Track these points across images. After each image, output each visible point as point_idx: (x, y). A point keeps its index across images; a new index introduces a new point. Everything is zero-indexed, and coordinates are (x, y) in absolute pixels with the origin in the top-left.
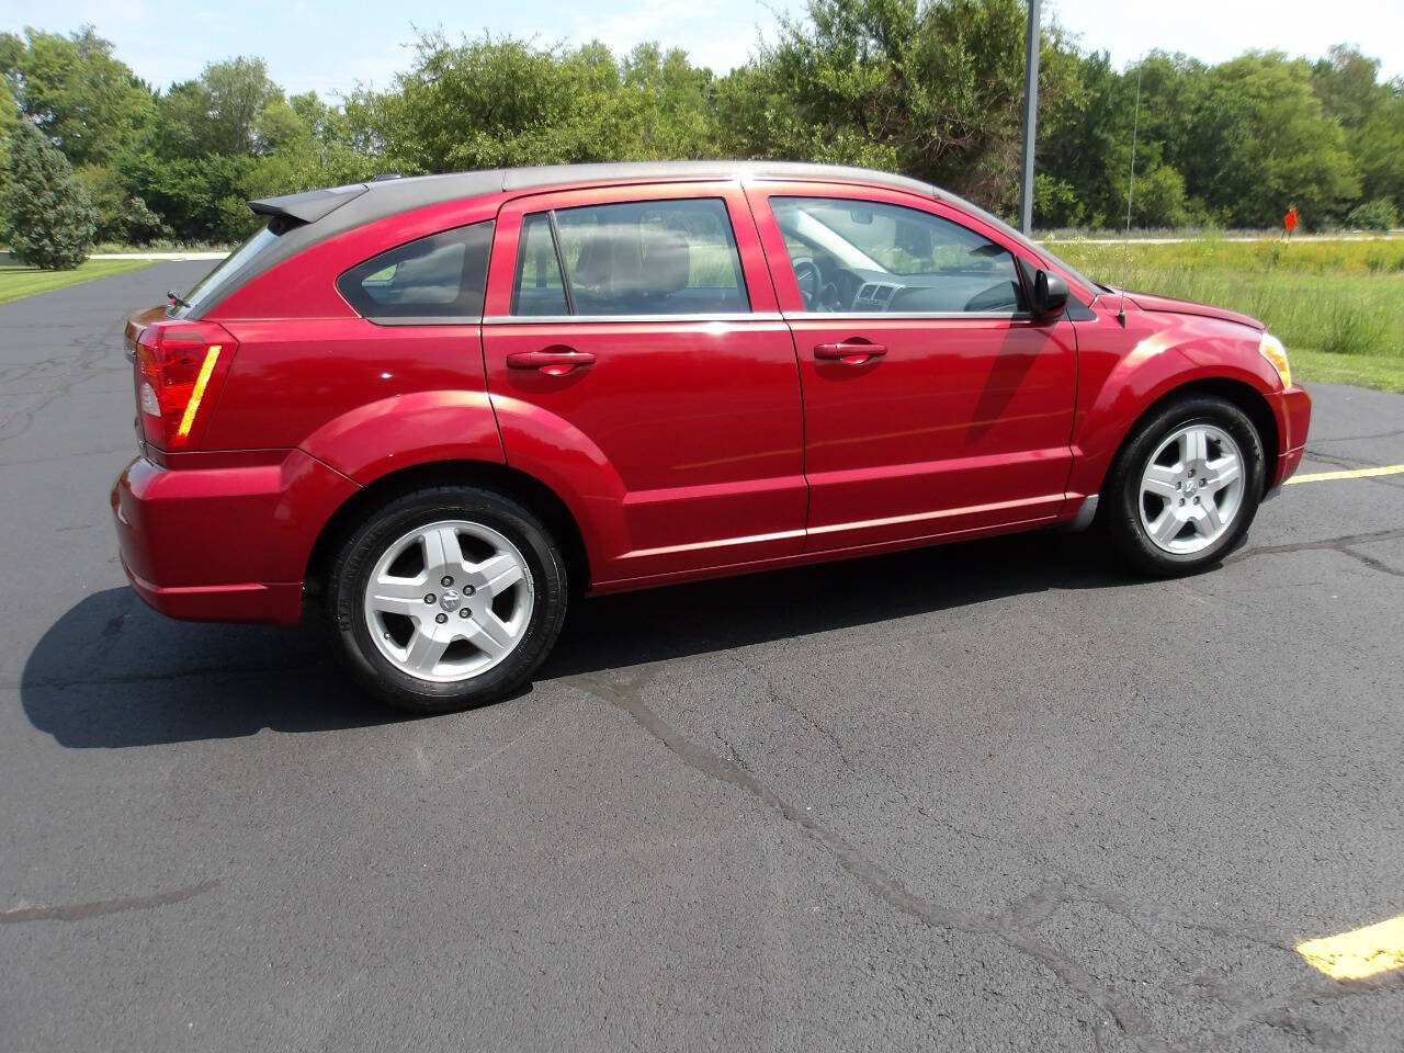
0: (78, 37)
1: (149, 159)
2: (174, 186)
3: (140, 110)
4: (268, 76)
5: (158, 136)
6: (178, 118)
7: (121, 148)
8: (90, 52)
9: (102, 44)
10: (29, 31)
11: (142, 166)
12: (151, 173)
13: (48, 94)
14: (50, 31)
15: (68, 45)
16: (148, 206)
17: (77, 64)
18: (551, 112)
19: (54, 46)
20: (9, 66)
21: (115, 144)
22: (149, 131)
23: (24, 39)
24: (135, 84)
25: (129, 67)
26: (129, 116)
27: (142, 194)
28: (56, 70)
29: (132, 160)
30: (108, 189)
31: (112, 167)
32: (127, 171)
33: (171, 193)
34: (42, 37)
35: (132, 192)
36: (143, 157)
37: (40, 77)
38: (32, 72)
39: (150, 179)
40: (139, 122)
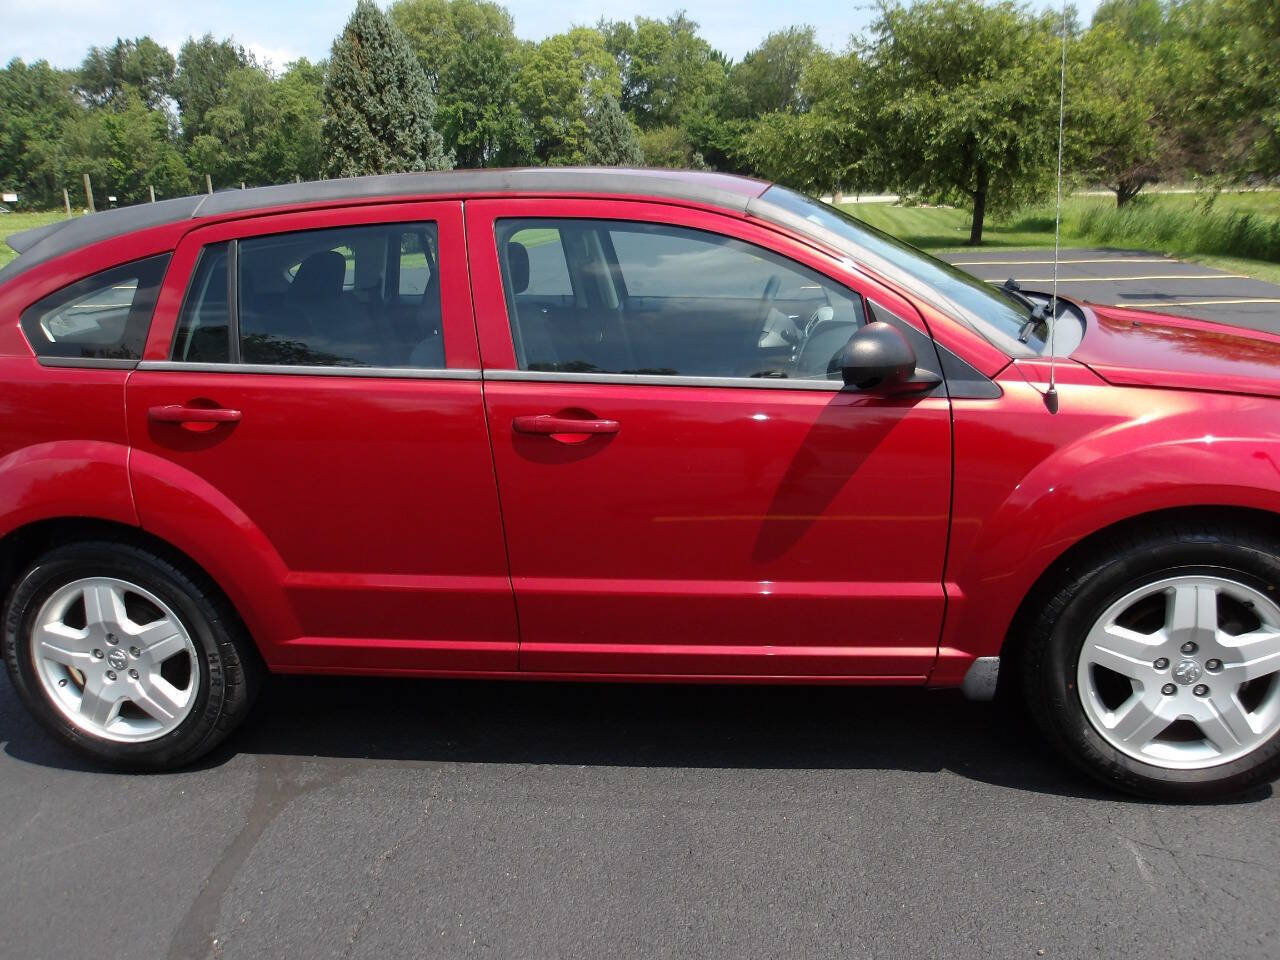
0: (672, 21)
1: (711, 121)
2: (727, 142)
3: (712, 78)
4: (815, 41)
5: (722, 100)
6: (737, 84)
7: (693, 111)
8: (680, 32)
9: (691, 25)
10: (638, 19)
11: (705, 126)
12: (711, 132)
13: (646, 69)
14: (653, 18)
15: (664, 28)
16: (705, 160)
17: (669, 43)
18: (991, 64)
19: (654, 29)
20: (621, 49)
21: (689, 108)
22: (715, 97)
23: (635, 27)
24: (715, 56)
25: (708, 44)
26: (703, 84)
27: (702, 150)
28: (654, 49)
29: (699, 121)
30: (677, 146)
31: (683, 128)
32: (693, 130)
33: (724, 148)
34: (647, 22)
35: (695, 148)
36: (706, 118)
37: (641, 56)
38: (636, 52)
39: (710, 137)
40: (709, 89)
